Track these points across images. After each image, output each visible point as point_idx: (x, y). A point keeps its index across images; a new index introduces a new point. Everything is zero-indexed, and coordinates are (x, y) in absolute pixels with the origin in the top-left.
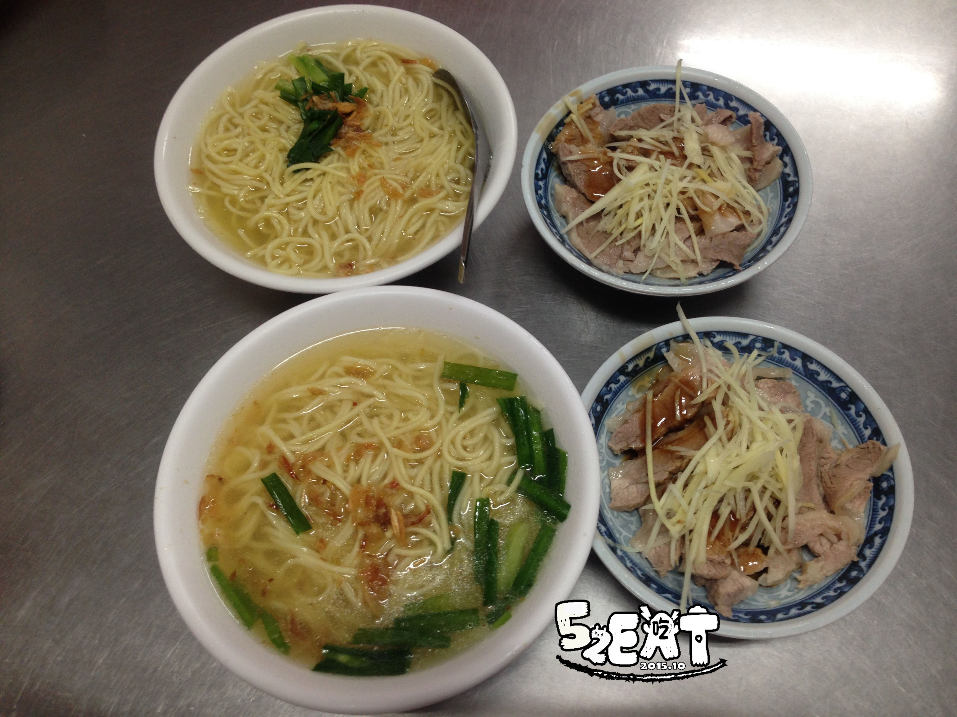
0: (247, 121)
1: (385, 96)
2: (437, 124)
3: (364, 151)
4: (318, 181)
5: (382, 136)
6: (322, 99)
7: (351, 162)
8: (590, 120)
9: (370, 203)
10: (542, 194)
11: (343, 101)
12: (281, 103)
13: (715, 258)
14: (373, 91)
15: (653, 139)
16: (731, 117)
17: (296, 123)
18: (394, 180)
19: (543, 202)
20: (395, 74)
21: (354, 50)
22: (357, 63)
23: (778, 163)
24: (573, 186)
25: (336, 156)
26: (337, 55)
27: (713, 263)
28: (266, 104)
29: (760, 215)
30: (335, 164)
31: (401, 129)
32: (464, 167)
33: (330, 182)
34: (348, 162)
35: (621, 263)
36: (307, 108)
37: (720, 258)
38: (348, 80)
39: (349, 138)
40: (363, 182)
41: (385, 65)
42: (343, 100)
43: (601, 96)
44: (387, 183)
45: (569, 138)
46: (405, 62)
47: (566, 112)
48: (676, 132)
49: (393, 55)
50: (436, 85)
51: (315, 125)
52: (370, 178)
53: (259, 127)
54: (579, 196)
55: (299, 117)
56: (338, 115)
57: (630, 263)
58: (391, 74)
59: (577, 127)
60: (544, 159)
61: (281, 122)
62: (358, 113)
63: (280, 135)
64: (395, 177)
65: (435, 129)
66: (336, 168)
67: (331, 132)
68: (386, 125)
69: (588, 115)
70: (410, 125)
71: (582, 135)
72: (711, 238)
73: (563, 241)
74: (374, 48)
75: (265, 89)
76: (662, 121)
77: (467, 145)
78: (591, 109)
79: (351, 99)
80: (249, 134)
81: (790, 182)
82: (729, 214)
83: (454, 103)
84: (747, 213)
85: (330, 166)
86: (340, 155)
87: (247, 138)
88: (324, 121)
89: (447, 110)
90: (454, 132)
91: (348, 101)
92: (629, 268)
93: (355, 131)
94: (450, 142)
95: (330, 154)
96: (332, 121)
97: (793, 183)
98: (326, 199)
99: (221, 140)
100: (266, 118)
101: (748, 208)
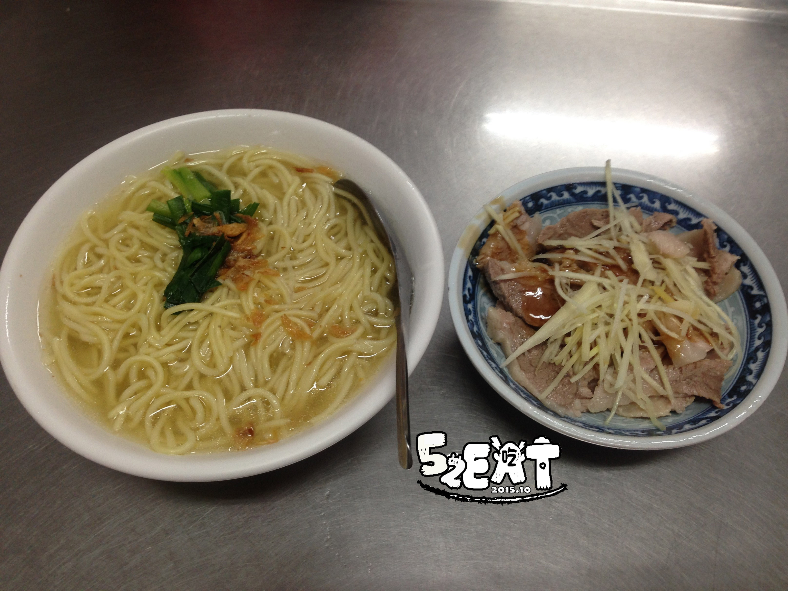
0: (113, 251)
1: (279, 212)
2: (343, 243)
3: (259, 281)
4: (204, 324)
5: (278, 260)
6: (204, 222)
7: (244, 299)
8: (516, 230)
9: (270, 349)
10: (473, 320)
11: (230, 223)
12: (155, 226)
13: (690, 394)
14: (264, 206)
15: (590, 249)
16: (671, 221)
17: (173, 250)
18: (299, 317)
19: (475, 329)
20: (289, 185)
21: (241, 159)
22: (244, 174)
23: (737, 273)
24: (507, 308)
25: (225, 290)
26: (220, 166)
27: (688, 399)
28: (137, 228)
29: (729, 336)
30: (225, 302)
31: (301, 251)
32: (381, 294)
33: (220, 327)
34: (239, 298)
35: (577, 402)
36: (187, 233)
37: (696, 393)
38: (234, 196)
39: (239, 267)
40: (260, 323)
41: (276, 175)
42: (230, 221)
43: (524, 202)
44: (290, 322)
45: (496, 252)
46: (300, 170)
47: (488, 222)
48: (615, 241)
49: (286, 164)
50: (337, 196)
51: (197, 254)
52: (268, 316)
53: (129, 258)
54: (516, 321)
55: (177, 243)
56: (225, 241)
57: (587, 401)
58: (285, 186)
59: (503, 239)
60: (470, 277)
61: (155, 250)
62: (249, 234)
63: (155, 267)
64: (299, 312)
65: (343, 251)
66: (225, 308)
67: (218, 260)
68: (283, 248)
69: (515, 225)
70: (311, 246)
71: (509, 247)
72: (681, 368)
73: (506, 379)
74: (263, 156)
75: (134, 210)
76: (597, 228)
77: (382, 269)
78: (517, 218)
79: (239, 217)
80: (116, 268)
81: (755, 296)
82: (696, 338)
83: (360, 216)
84: (715, 335)
85: (218, 305)
86: (229, 289)
87: (114, 273)
88: (209, 248)
89: (354, 225)
90: (365, 252)
91: (237, 222)
92: (586, 407)
93: (245, 257)
94: (362, 265)
95: (216, 289)
96: (218, 249)
97: (759, 298)
98: (215, 348)
99: (80, 278)
100: (136, 246)
101: (716, 330)
